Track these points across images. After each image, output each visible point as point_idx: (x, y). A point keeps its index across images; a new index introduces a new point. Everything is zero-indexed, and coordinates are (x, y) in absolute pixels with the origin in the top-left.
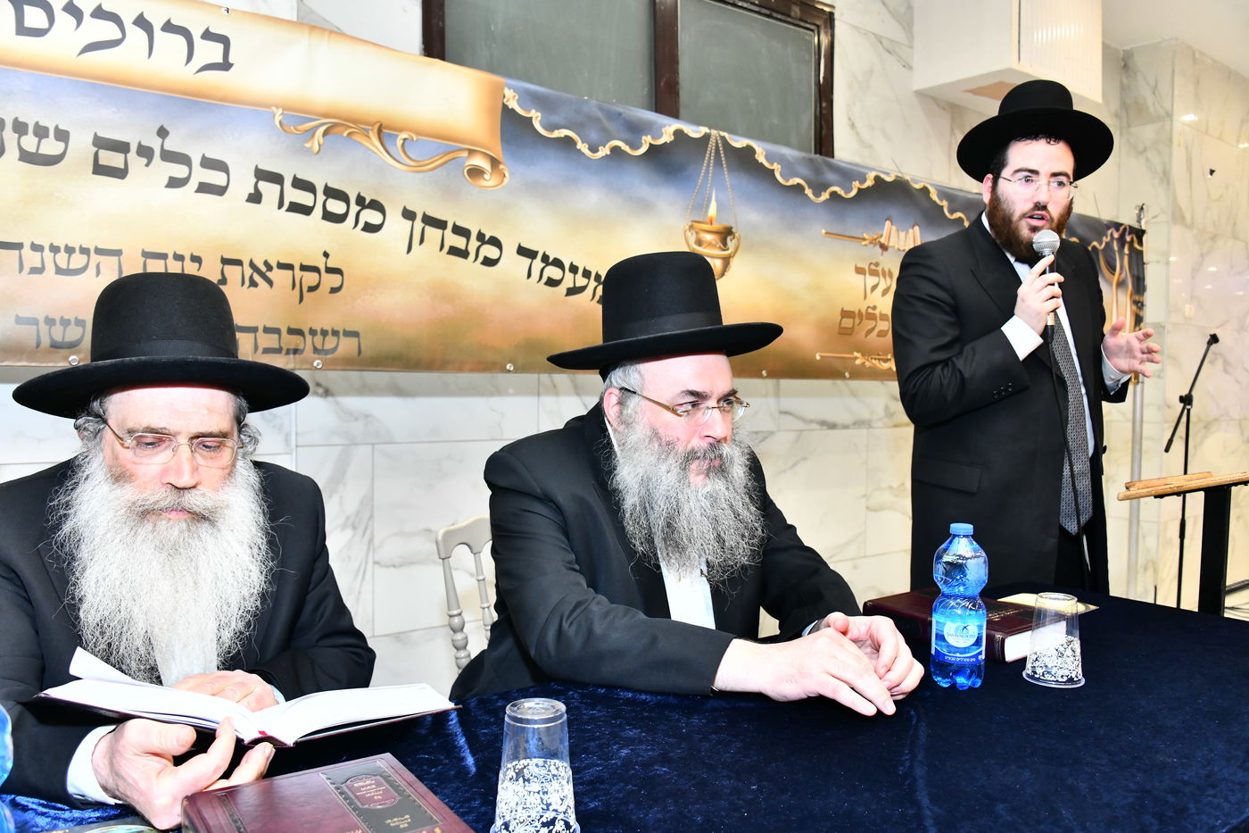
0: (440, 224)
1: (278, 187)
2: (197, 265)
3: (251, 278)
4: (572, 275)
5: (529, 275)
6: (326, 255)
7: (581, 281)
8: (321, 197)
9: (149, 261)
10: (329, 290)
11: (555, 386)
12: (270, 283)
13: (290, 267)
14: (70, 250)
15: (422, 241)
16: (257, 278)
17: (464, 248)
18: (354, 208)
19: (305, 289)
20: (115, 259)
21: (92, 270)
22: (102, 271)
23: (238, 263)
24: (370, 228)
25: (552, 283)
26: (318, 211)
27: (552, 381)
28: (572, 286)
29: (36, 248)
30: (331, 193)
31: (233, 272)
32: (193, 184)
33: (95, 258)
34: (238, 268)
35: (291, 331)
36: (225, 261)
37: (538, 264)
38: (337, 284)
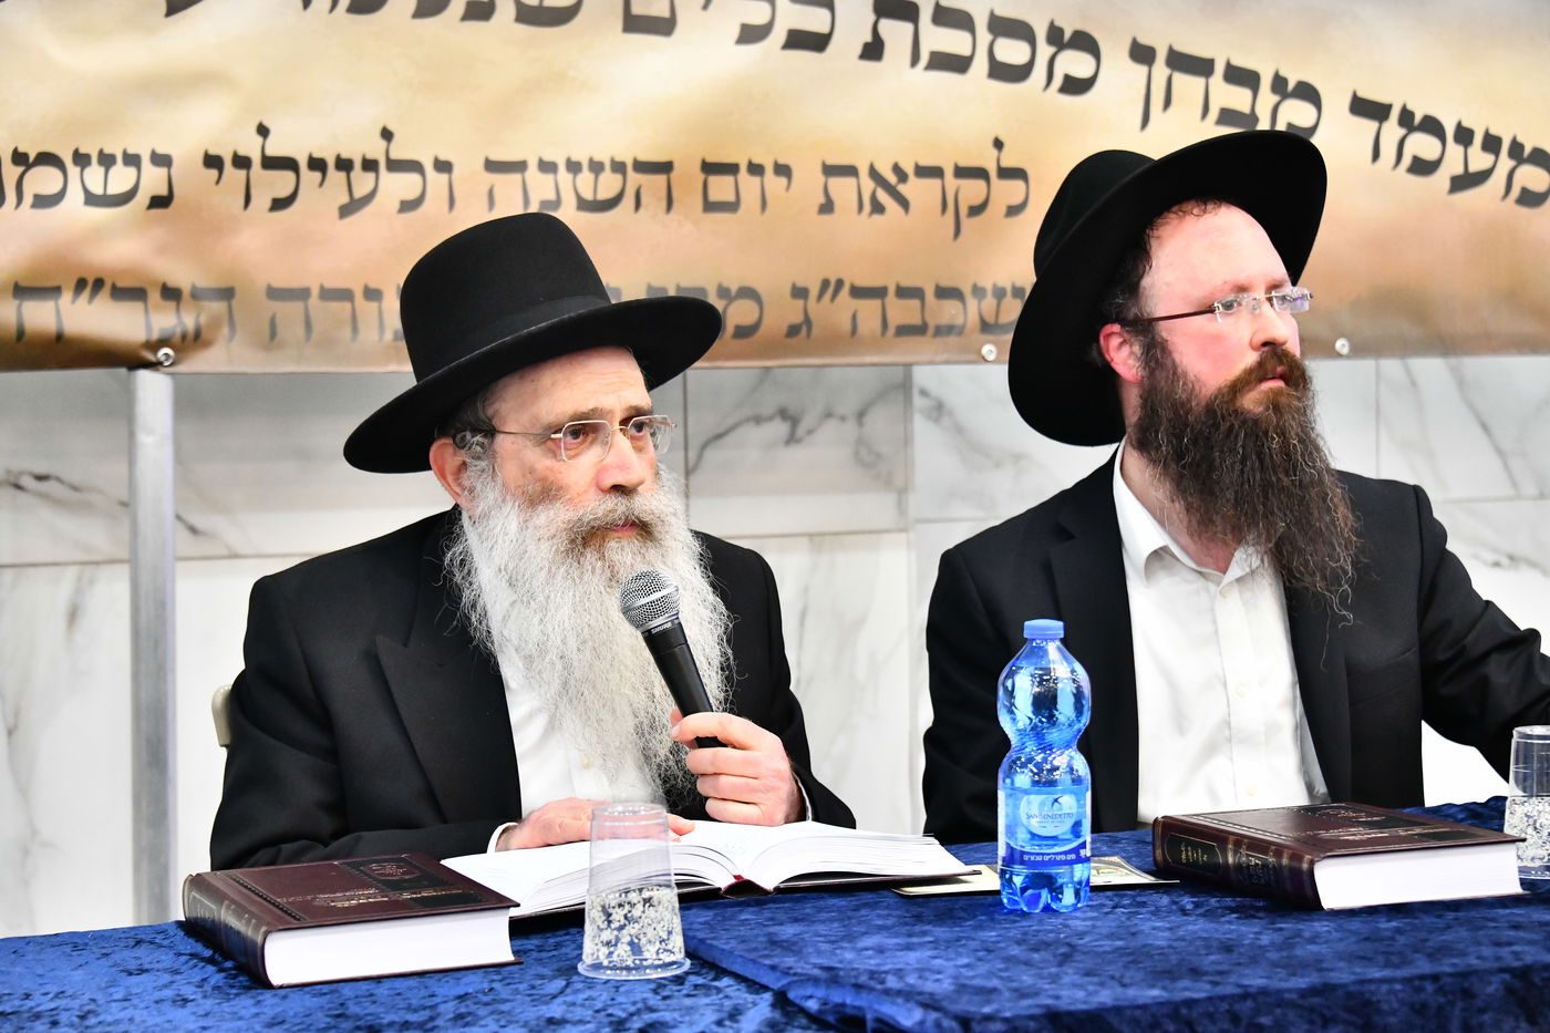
0: (1202, 67)
1: (908, 27)
2: (783, 180)
3: (874, 197)
4: (1461, 149)
5: (1376, 155)
6: (998, 144)
7: (1479, 160)
8: (984, 36)
9: (714, 180)
10: (1004, 210)
11: (1414, 383)
12: (904, 203)
13: (936, 172)
14: (596, 167)
15: (1167, 102)
16: (883, 196)
17: (1247, 110)
18: (1045, 50)
19: (963, 211)
20: (661, 179)
21: (629, 200)
22: (644, 200)
23: (850, 171)
24: (1075, 86)
25: (1422, 167)
26: (980, 65)
27: (1408, 372)
28: (1459, 170)
29: (547, 167)
30: (1003, 27)
31: (843, 188)
32: (779, 35)
33: (634, 178)
34: (851, 181)
35: (944, 293)
36: (831, 170)
37: (1392, 130)
38: (1017, 200)
